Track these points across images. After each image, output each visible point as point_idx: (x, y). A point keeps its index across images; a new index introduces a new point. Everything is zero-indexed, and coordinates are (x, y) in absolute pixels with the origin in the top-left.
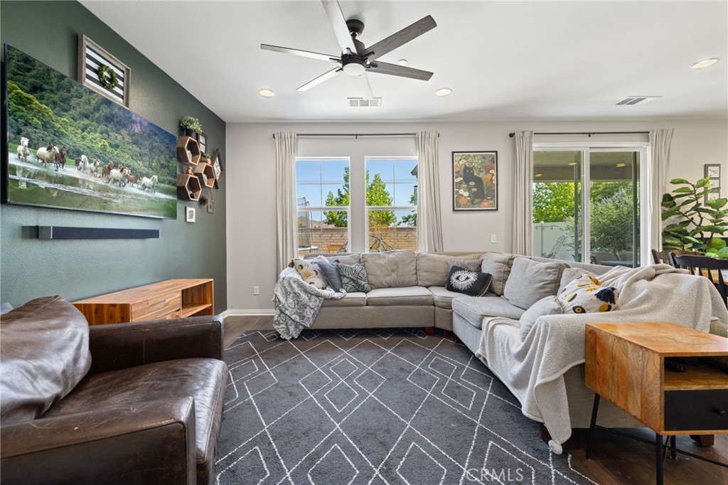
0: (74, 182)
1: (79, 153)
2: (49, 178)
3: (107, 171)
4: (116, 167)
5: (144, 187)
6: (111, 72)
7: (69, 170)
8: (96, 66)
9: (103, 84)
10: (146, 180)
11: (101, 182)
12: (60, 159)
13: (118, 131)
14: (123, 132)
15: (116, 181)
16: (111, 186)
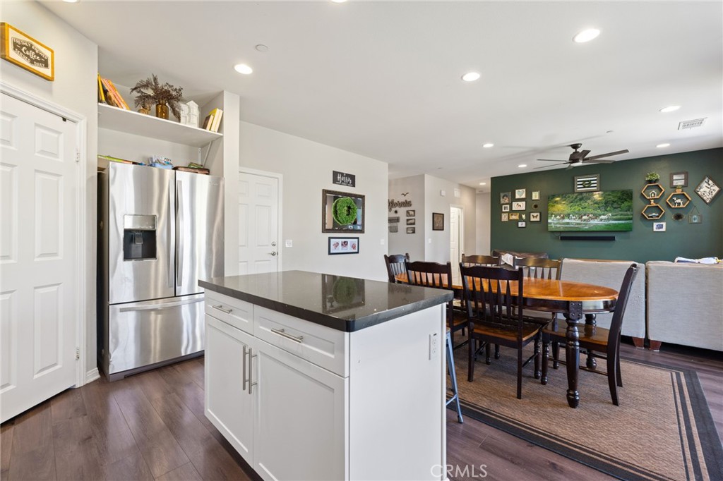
0: (568, 223)
1: (569, 215)
2: (560, 224)
3: (580, 218)
4: (585, 215)
5: (601, 220)
6: (588, 181)
7: (567, 220)
8: (581, 183)
9: (584, 187)
10: (602, 217)
11: (579, 221)
12: (563, 218)
13: (586, 202)
14: (589, 201)
15: (585, 220)
16: (583, 222)
